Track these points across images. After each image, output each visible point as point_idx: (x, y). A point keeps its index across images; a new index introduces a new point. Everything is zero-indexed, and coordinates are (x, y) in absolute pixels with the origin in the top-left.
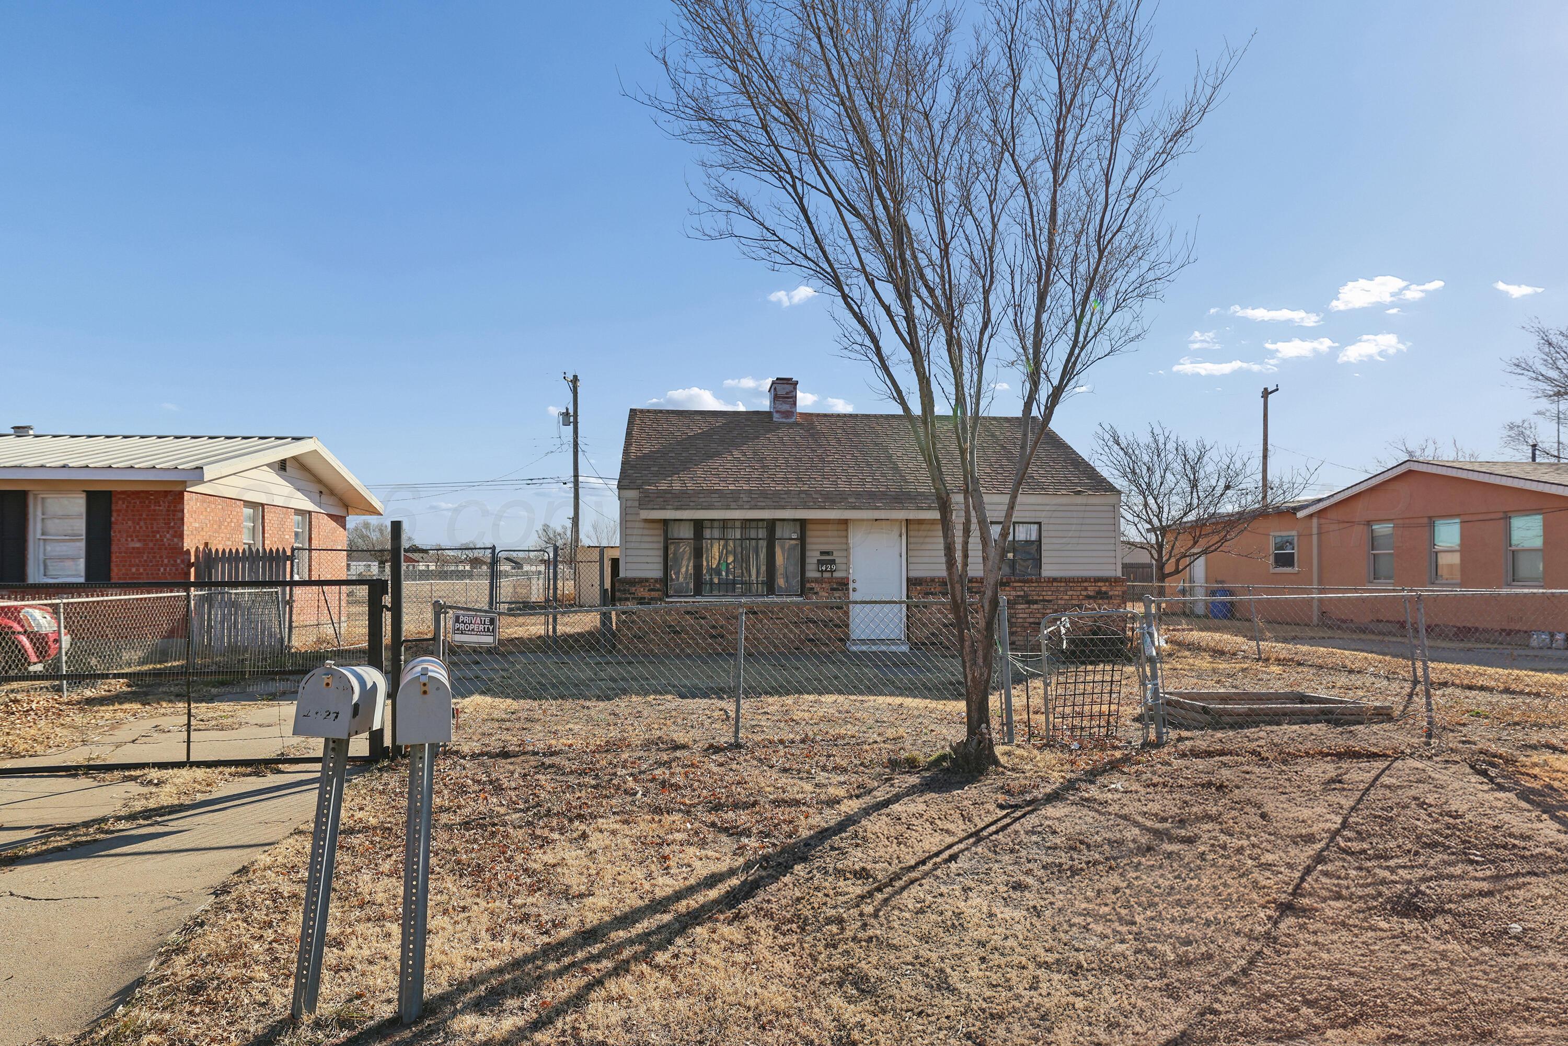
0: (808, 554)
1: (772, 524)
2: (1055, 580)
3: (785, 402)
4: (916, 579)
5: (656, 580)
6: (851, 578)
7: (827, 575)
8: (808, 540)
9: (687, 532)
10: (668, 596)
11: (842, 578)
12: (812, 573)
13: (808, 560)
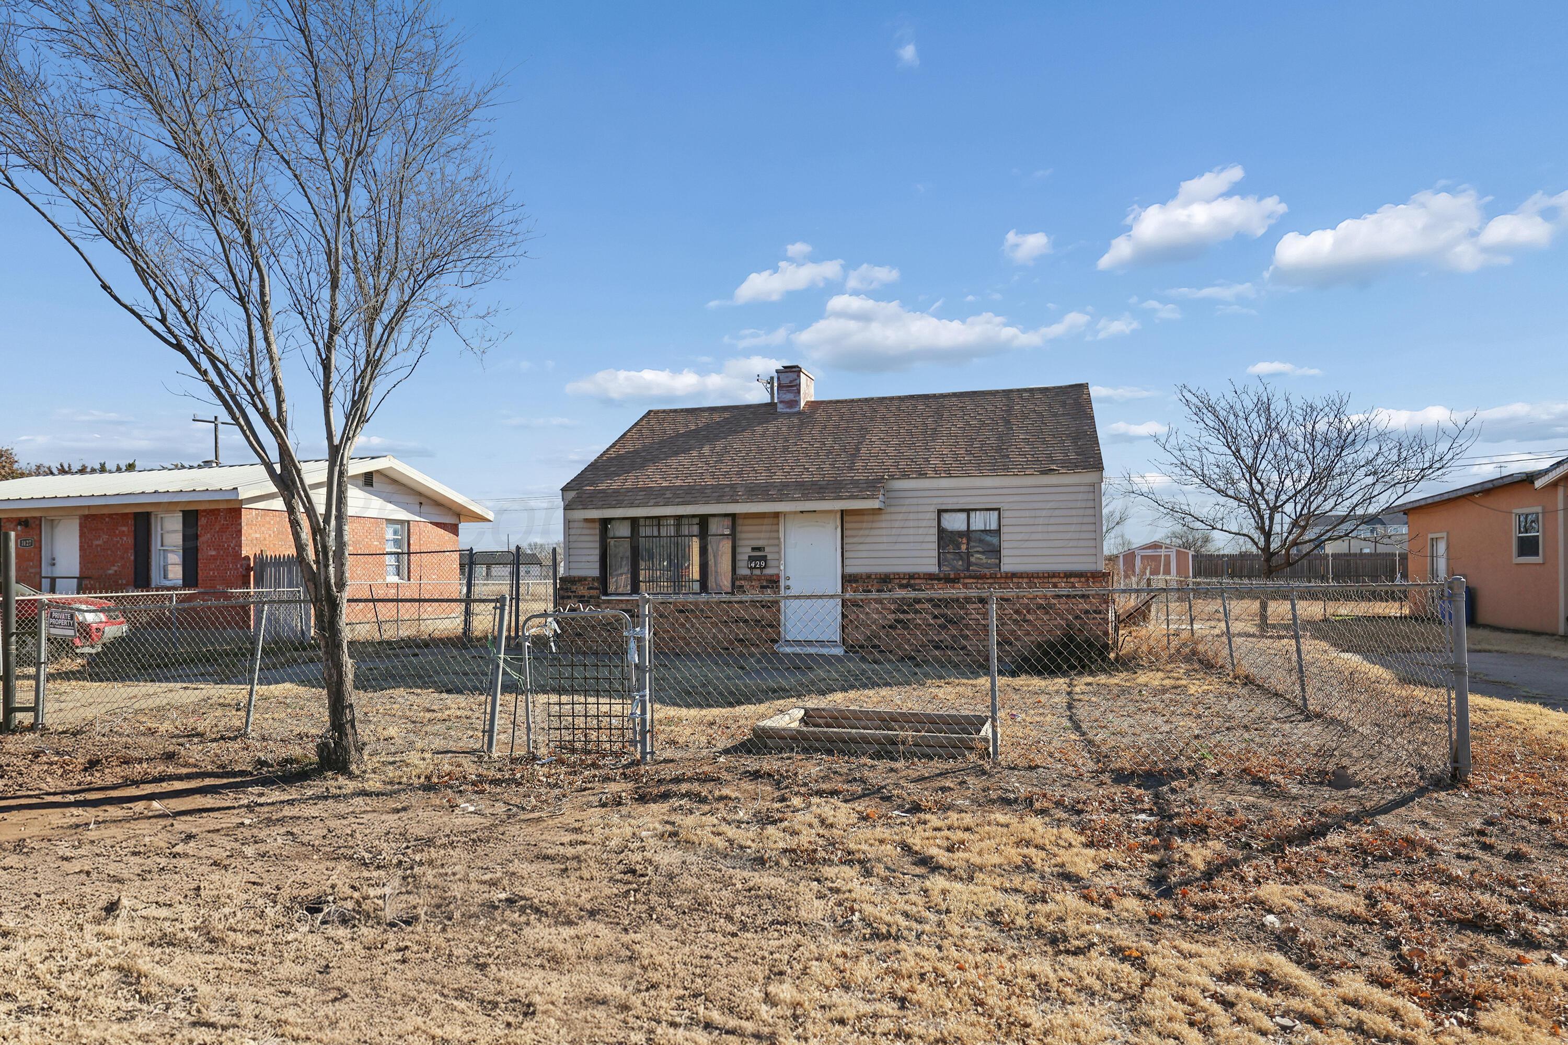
0: (739, 550)
1: (704, 521)
2: (1014, 575)
3: (789, 391)
4: (850, 576)
5: (594, 579)
6: (782, 574)
7: (757, 572)
8: (738, 535)
9: (624, 531)
10: (606, 594)
11: (772, 576)
12: (743, 571)
13: (738, 557)
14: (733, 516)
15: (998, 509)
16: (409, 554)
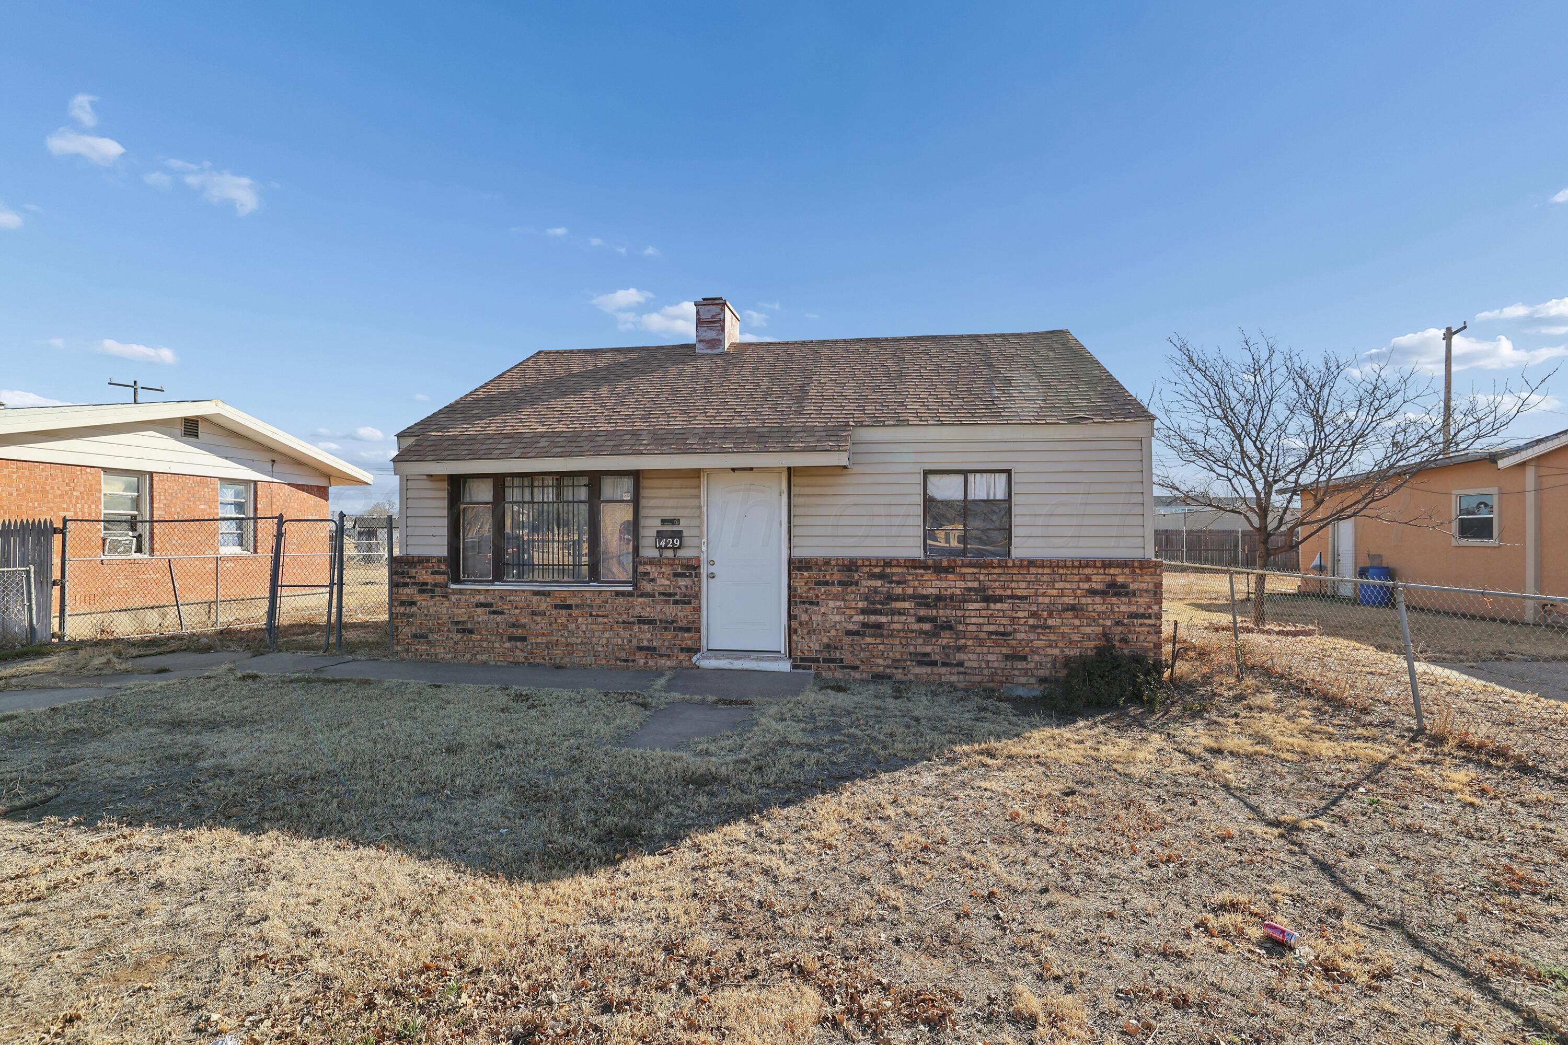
0: (643, 522)
1: (595, 479)
2: (1031, 563)
3: (710, 328)
4: (800, 561)
5: (440, 560)
6: (704, 557)
7: (669, 554)
8: (643, 502)
9: (483, 493)
10: (457, 580)
11: (690, 559)
12: (649, 552)
13: (643, 532)
14: (636, 475)
15: (1009, 472)
16: (256, 519)
